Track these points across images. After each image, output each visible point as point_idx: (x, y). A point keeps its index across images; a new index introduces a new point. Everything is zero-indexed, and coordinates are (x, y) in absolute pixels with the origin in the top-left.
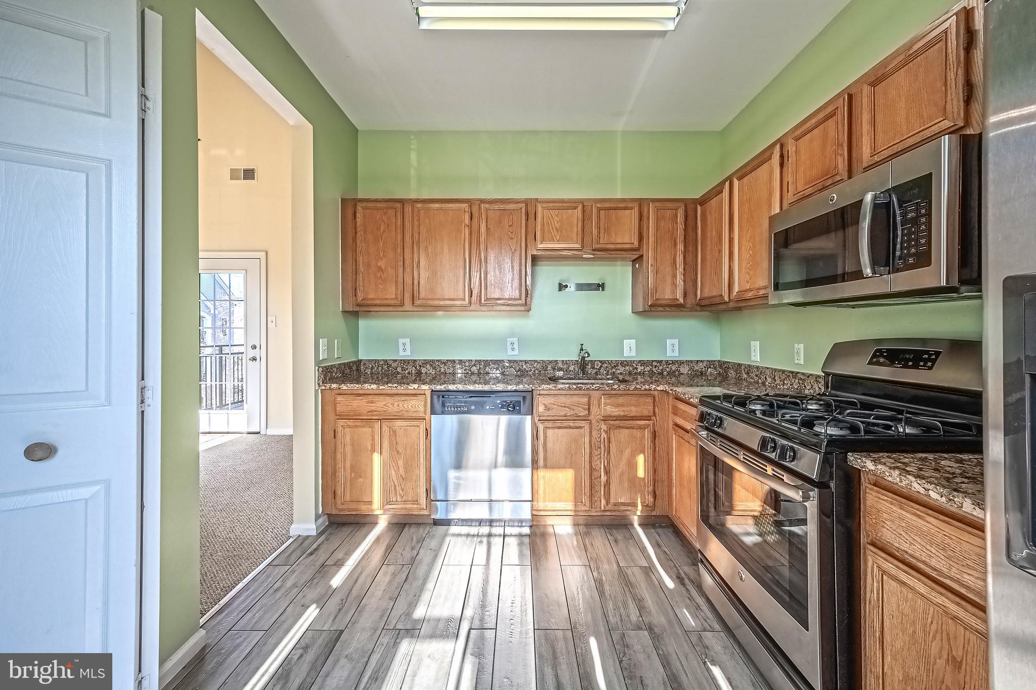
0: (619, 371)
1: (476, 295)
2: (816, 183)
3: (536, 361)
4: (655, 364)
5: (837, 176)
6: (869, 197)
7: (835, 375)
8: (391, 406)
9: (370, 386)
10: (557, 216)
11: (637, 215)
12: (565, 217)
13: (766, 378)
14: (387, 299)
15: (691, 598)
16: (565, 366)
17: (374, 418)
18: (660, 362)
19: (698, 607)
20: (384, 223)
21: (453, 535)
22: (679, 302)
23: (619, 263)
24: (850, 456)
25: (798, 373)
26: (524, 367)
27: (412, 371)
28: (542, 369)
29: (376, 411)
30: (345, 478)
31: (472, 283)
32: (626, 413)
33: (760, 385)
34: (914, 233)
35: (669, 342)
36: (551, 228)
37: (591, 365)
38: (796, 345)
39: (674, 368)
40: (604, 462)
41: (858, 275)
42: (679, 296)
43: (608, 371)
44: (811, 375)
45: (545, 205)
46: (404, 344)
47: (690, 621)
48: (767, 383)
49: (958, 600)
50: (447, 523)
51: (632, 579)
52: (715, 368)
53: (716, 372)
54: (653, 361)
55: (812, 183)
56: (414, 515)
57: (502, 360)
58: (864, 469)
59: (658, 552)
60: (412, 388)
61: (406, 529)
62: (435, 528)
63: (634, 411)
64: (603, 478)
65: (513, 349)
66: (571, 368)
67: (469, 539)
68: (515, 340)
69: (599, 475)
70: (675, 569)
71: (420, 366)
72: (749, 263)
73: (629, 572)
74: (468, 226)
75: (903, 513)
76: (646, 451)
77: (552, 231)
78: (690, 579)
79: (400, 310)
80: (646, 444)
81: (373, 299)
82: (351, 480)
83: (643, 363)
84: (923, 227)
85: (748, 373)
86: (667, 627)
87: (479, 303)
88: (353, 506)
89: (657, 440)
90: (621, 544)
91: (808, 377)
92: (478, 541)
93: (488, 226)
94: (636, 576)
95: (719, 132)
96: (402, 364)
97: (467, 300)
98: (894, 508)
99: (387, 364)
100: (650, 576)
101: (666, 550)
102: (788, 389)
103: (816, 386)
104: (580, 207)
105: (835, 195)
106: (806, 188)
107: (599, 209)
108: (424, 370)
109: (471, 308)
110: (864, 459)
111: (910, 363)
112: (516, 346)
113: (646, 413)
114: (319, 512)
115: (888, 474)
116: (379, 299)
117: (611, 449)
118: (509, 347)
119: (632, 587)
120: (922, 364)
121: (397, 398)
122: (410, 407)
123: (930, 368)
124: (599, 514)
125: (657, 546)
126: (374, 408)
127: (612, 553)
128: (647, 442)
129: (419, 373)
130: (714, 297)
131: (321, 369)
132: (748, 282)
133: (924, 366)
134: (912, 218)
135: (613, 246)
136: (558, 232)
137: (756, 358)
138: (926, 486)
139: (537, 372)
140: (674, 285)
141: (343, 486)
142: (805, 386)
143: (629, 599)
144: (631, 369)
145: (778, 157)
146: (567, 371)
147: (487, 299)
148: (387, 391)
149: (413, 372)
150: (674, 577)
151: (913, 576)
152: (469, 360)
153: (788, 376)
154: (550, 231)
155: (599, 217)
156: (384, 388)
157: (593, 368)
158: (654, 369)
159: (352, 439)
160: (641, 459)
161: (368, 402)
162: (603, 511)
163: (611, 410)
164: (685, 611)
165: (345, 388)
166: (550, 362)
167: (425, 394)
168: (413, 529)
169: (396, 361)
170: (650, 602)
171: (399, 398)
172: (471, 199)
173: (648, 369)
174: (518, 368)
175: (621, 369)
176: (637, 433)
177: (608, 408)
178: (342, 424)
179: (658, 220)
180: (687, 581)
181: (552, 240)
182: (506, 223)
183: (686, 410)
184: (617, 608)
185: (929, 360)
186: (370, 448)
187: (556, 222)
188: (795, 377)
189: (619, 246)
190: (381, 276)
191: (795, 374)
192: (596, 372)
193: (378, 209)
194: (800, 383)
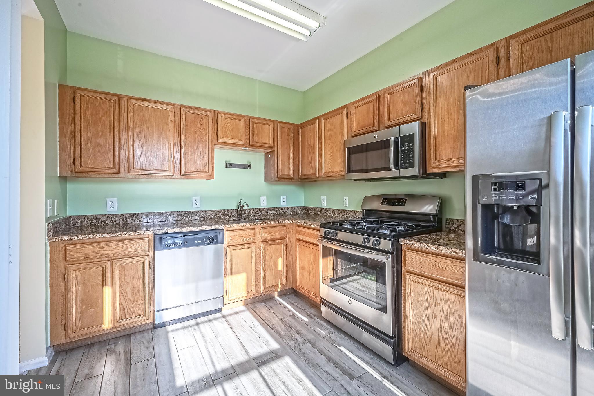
0: (258, 214)
1: (177, 168)
2: (365, 128)
3: (212, 211)
4: (276, 209)
5: (374, 127)
6: (392, 139)
7: (366, 210)
8: (120, 249)
9: (102, 235)
10: (230, 123)
11: (272, 128)
12: (234, 124)
13: (330, 214)
14: (105, 168)
15: (318, 323)
16: (230, 213)
17: (105, 259)
18: (278, 208)
19: (322, 325)
20: (103, 110)
21: (173, 331)
22: (291, 177)
23: (258, 153)
24: (400, 240)
25: (346, 210)
26: (205, 215)
27: (119, 222)
28: (216, 216)
29: (106, 254)
30: (77, 311)
31: (175, 160)
32: (274, 236)
33: (327, 217)
34: (408, 155)
35: (282, 197)
36: (226, 130)
37: (244, 212)
38: (344, 198)
39: (285, 211)
40: (263, 265)
41: (388, 169)
42: (291, 173)
43: (253, 215)
44: (352, 211)
45: (223, 115)
46: (112, 203)
47: (323, 333)
48: (331, 216)
49: (439, 282)
50: (163, 325)
51: (290, 323)
52: (302, 210)
53: (303, 212)
54: (275, 208)
55: (363, 128)
56: (137, 326)
57: (189, 211)
58: (406, 244)
59: (293, 306)
60: (139, 234)
61: (133, 337)
62: (156, 330)
63: (277, 235)
64: (262, 274)
65: (196, 204)
66: (233, 214)
67: (186, 330)
68: (198, 198)
69: (260, 273)
70: (305, 312)
71: (127, 218)
72: (330, 160)
73: (286, 320)
74: (172, 121)
75: (421, 257)
76: (283, 255)
77: (227, 132)
78: (313, 315)
79: (116, 177)
80: (283, 252)
81: (93, 168)
82: (82, 312)
83: (270, 209)
84: (411, 153)
85: (320, 212)
86: (315, 338)
87: (179, 173)
88: (86, 331)
89: (287, 249)
90: (274, 308)
91: (351, 212)
92: (193, 330)
93: (187, 123)
94: (291, 321)
95: (302, 92)
96: (110, 218)
97: (172, 171)
98: (417, 256)
99: (97, 218)
100: (296, 319)
101: (296, 305)
102: (341, 218)
103: (354, 216)
104: (243, 120)
105: (376, 135)
106: (360, 129)
107: (254, 123)
108: (129, 221)
109: (174, 177)
110: (406, 240)
111: (397, 204)
112: (198, 202)
113: (283, 236)
114: (48, 345)
115: (416, 244)
116: (98, 168)
117: (266, 257)
118: (194, 202)
119: (291, 326)
120: (401, 204)
121: (125, 242)
122: (137, 248)
123: (404, 205)
124: (260, 295)
125: (291, 304)
126: (104, 252)
127: (273, 313)
128: (283, 251)
129: (126, 224)
130: (310, 174)
131: (51, 225)
132: (330, 169)
133: (402, 204)
134: (407, 149)
135: (260, 144)
136: (230, 132)
137: (324, 204)
138: (430, 246)
139: (212, 218)
140: (289, 167)
141: (74, 318)
142: (350, 216)
143: (293, 332)
144: (265, 213)
145: (346, 113)
146: (231, 216)
147: (186, 171)
148: (118, 237)
149: (121, 223)
150: (306, 316)
151: (424, 279)
152: (166, 212)
153: (342, 212)
154: (226, 131)
155: (253, 127)
156: (115, 235)
157: (245, 213)
158: (276, 212)
159: (83, 280)
160: (280, 261)
161: (100, 248)
162: (262, 293)
163: (267, 236)
164: (318, 329)
165: (77, 238)
166: (221, 211)
167: (148, 238)
168: (139, 336)
169: (105, 215)
170: (302, 330)
171: (127, 242)
172: (174, 103)
173: (273, 212)
174: (200, 216)
175: (260, 213)
176: (278, 246)
177: (265, 235)
178: (73, 268)
179: (282, 133)
180: (312, 316)
181: (227, 137)
182: (198, 123)
183: (307, 231)
184: (290, 338)
185: (403, 202)
186: (100, 283)
187: (229, 126)
188: (345, 212)
189: (263, 145)
190: (99, 150)
191: (345, 211)
192: (247, 216)
193: (98, 99)
194: (347, 215)
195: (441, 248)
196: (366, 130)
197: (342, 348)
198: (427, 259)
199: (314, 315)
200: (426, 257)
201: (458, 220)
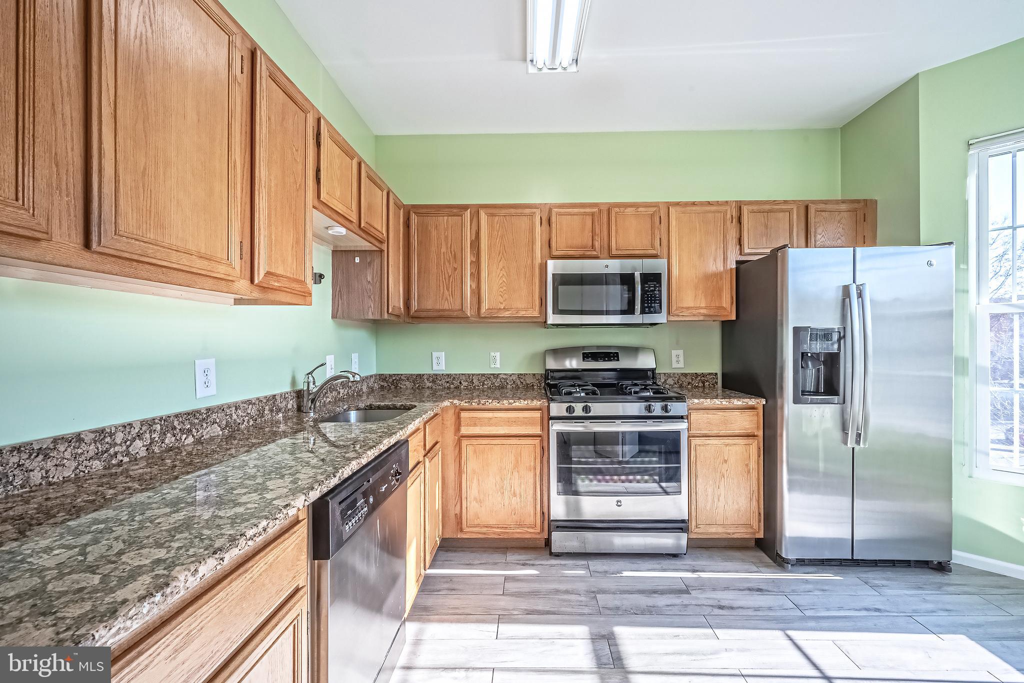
2: (576, 250)
3: (247, 402)
5: (593, 252)
13: (460, 383)
25: (499, 374)
26: (234, 417)
28: (258, 416)
38: (491, 353)
44: (512, 374)
55: (573, 249)
65: (208, 385)
68: (210, 363)
72: (501, 288)
91: (510, 376)
120: (612, 358)
123: (616, 360)
137: (441, 367)
142: (507, 383)
153: (489, 378)
166: (265, 401)
188: (496, 378)
191: (496, 376)
194: (501, 382)
195: (732, 400)
196: (581, 253)
197: (625, 574)
198: (716, 416)
199: (530, 560)
200: (715, 414)
201: (665, 374)
